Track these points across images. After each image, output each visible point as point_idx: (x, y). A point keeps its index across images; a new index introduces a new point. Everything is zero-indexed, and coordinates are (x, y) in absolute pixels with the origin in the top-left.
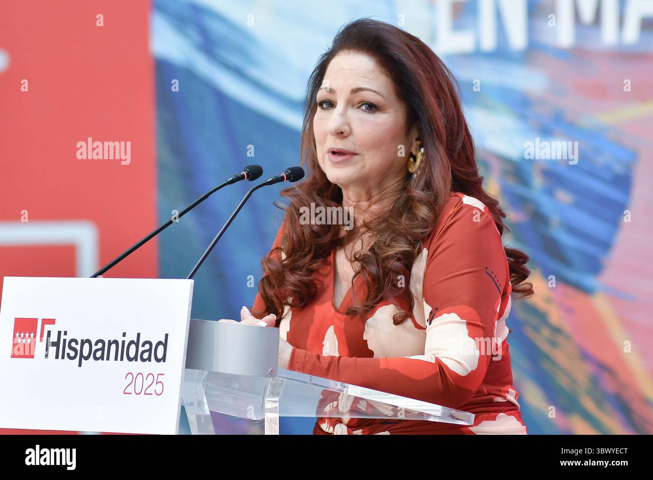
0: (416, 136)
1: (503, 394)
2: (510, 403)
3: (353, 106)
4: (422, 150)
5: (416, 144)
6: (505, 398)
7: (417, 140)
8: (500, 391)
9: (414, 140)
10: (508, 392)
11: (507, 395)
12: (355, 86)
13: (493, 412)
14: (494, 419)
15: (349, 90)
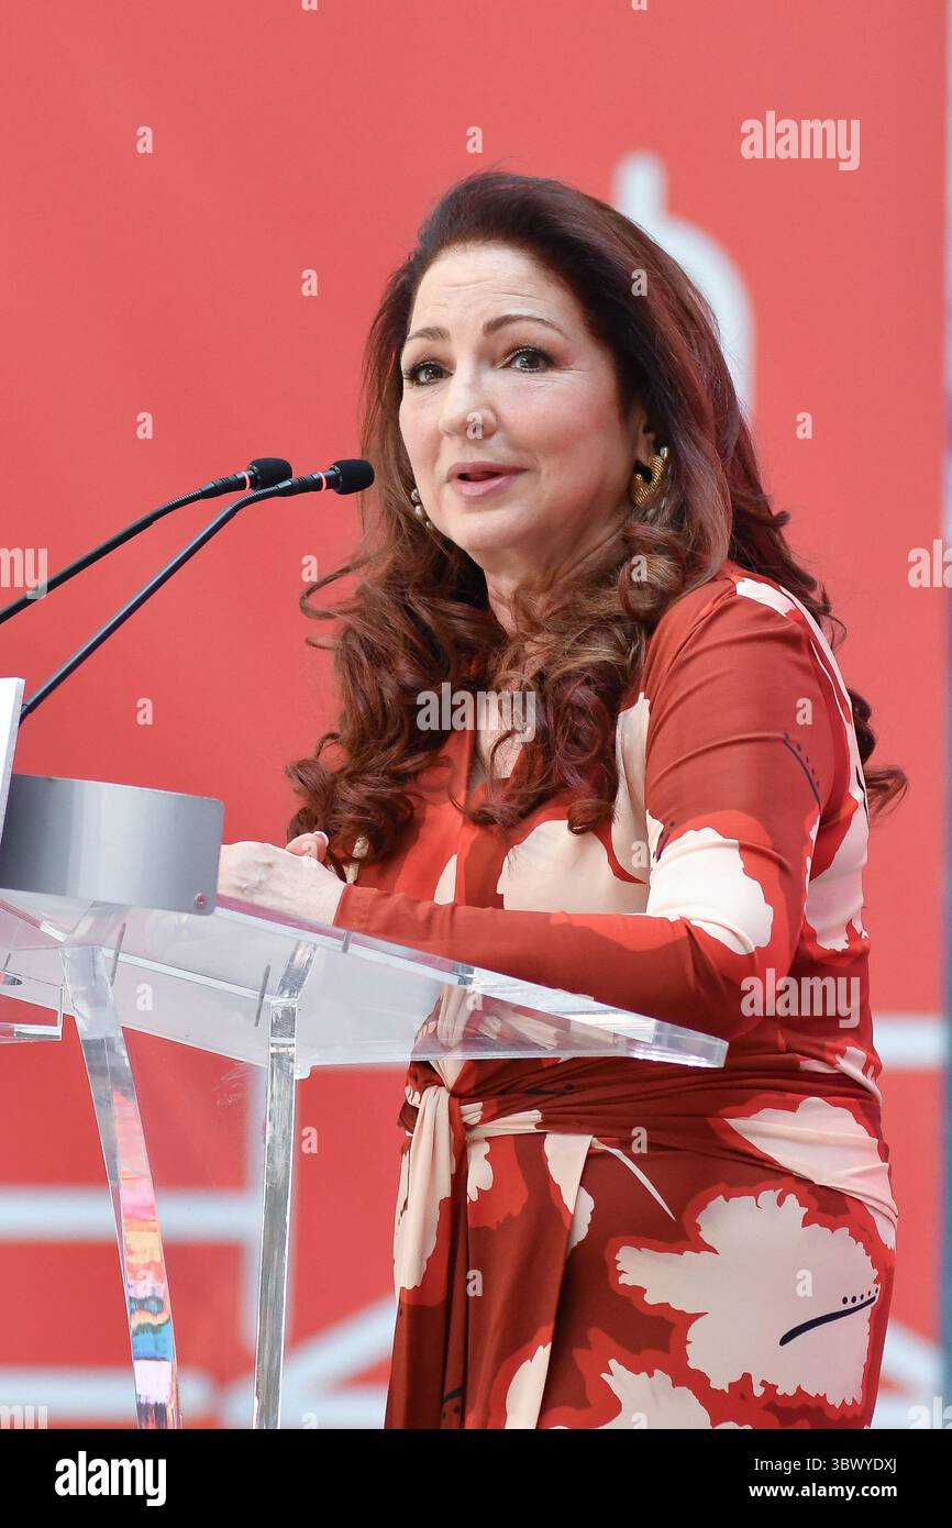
0: (643, 423)
1: (828, 1056)
2: (844, 1080)
3: (493, 363)
4: (665, 452)
5: (644, 441)
6: (832, 1064)
7: (646, 431)
8: (822, 1048)
9: (641, 431)
10: (843, 1053)
11: (838, 1058)
12: (491, 316)
13: (793, 1092)
14: (793, 1107)
15: (481, 325)
